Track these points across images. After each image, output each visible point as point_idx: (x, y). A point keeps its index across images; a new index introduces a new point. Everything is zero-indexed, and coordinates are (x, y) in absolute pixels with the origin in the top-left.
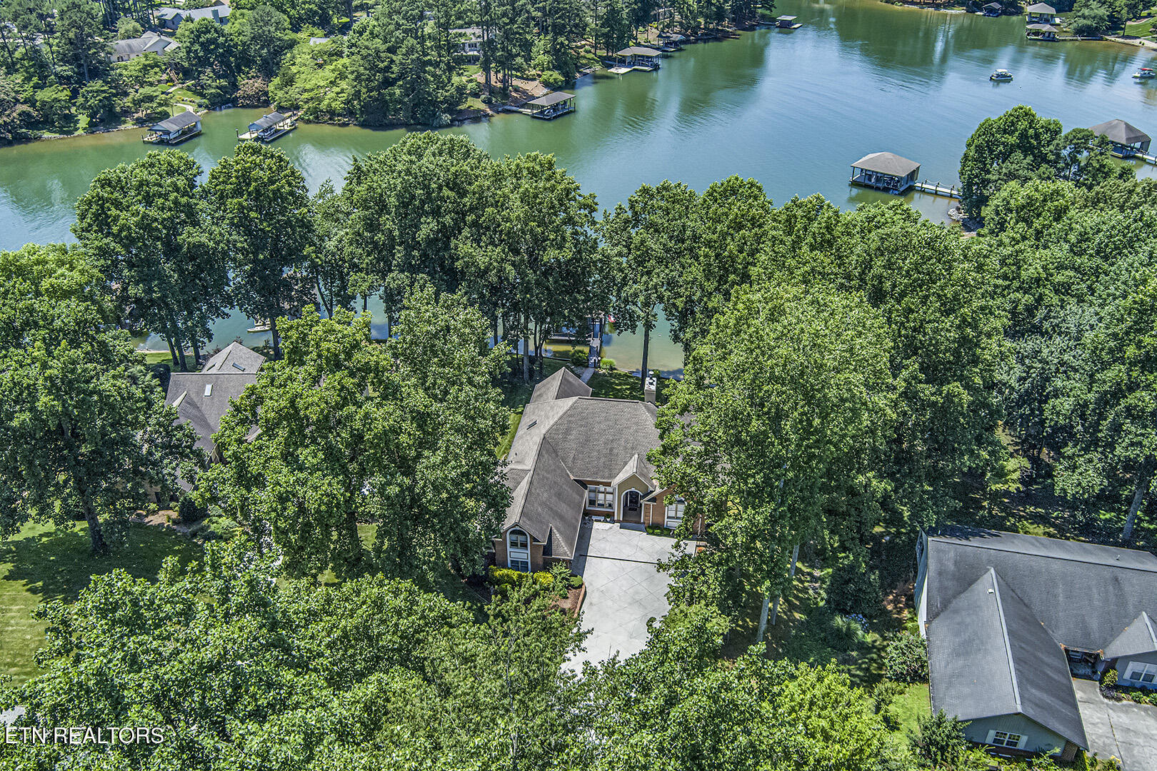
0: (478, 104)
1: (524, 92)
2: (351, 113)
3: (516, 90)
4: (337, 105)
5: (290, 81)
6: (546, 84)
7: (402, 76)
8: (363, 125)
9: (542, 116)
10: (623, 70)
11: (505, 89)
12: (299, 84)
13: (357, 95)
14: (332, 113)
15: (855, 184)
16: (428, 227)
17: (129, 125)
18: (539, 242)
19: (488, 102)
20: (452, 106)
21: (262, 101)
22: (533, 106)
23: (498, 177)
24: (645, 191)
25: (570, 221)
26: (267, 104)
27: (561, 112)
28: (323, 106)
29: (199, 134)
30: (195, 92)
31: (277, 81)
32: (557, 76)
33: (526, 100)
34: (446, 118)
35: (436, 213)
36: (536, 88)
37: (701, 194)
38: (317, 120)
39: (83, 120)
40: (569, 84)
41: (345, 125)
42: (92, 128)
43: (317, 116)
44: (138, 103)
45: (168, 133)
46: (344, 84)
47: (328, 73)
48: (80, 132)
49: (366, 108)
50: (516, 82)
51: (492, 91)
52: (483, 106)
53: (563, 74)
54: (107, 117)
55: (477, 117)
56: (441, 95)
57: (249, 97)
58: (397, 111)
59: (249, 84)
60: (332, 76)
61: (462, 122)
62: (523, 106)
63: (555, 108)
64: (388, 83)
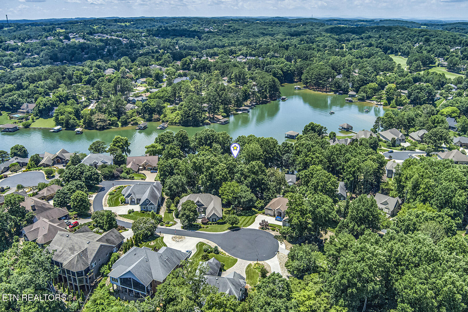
0: (207, 121)
1: (218, 118)
2: (180, 123)
3: (216, 118)
4: (177, 121)
5: (165, 116)
6: (222, 116)
7: (192, 115)
8: (183, 126)
9: (222, 124)
10: (241, 112)
11: (213, 118)
12: (168, 117)
13: (182, 119)
14: (176, 123)
15: (286, 137)
16: (209, 142)
17: (130, 125)
18: (224, 144)
19: (209, 120)
20: (202, 122)
21: (158, 120)
22: (220, 122)
23: (219, 135)
24: (239, 137)
25: (229, 141)
26: (159, 121)
27: (226, 123)
28: (174, 121)
29: (147, 128)
30: (142, 118)
31: (162, 116)
32: (225, 114)
33: (218, 120)
34: (201, 124)
35: (210, 140)
36: (220, 117)
37: (247, 137)
38: (172, 125)
39: (120, 124)
40: (228, 116)
41: (178, 126)
42: (122, 126)
43: (172, 124)
44: (132, 121)
45: (141, 127)
46: (178, 117)
47: (174, 114)
48: (120, 127)
49: (183, 122)
50: (216, 116)
51: (210, 118)
52: (209, 122)
53: (226, 114)
54: (125, 124)
55: (207, 124)
56: (200, 119)
57: (155, 119)
58: (190, 123)
59: (155, 116)
60: (176, 115)
61: (204, 125)
62: (218, 121)
63: (225, 122)
64: (188, 117)
